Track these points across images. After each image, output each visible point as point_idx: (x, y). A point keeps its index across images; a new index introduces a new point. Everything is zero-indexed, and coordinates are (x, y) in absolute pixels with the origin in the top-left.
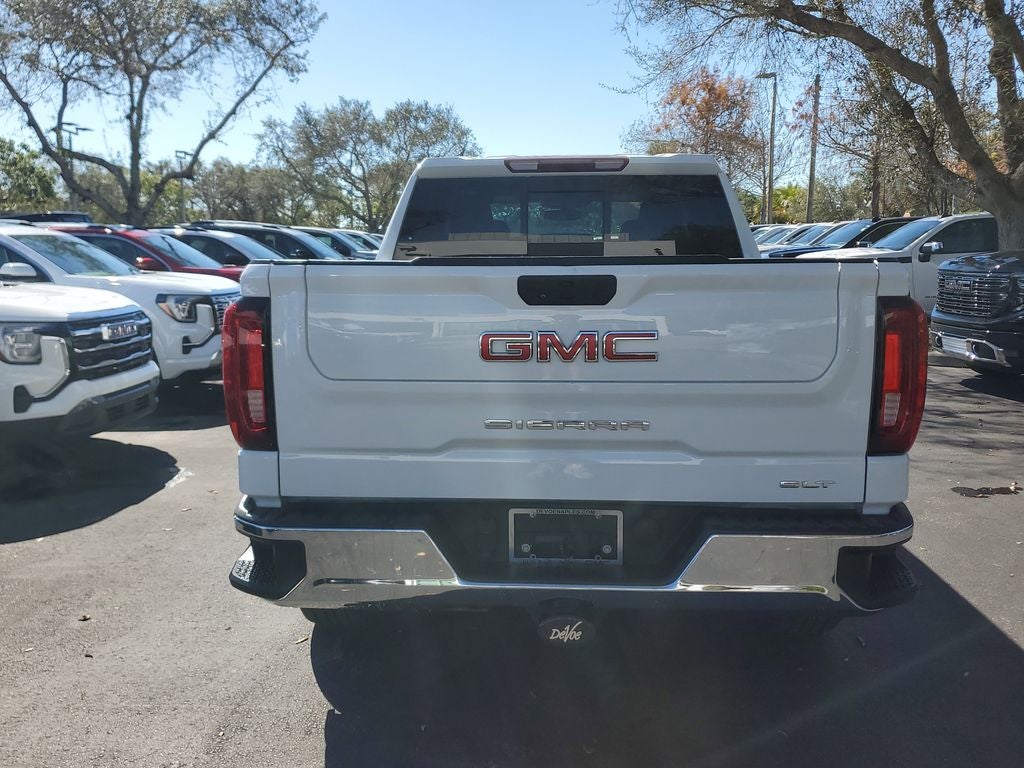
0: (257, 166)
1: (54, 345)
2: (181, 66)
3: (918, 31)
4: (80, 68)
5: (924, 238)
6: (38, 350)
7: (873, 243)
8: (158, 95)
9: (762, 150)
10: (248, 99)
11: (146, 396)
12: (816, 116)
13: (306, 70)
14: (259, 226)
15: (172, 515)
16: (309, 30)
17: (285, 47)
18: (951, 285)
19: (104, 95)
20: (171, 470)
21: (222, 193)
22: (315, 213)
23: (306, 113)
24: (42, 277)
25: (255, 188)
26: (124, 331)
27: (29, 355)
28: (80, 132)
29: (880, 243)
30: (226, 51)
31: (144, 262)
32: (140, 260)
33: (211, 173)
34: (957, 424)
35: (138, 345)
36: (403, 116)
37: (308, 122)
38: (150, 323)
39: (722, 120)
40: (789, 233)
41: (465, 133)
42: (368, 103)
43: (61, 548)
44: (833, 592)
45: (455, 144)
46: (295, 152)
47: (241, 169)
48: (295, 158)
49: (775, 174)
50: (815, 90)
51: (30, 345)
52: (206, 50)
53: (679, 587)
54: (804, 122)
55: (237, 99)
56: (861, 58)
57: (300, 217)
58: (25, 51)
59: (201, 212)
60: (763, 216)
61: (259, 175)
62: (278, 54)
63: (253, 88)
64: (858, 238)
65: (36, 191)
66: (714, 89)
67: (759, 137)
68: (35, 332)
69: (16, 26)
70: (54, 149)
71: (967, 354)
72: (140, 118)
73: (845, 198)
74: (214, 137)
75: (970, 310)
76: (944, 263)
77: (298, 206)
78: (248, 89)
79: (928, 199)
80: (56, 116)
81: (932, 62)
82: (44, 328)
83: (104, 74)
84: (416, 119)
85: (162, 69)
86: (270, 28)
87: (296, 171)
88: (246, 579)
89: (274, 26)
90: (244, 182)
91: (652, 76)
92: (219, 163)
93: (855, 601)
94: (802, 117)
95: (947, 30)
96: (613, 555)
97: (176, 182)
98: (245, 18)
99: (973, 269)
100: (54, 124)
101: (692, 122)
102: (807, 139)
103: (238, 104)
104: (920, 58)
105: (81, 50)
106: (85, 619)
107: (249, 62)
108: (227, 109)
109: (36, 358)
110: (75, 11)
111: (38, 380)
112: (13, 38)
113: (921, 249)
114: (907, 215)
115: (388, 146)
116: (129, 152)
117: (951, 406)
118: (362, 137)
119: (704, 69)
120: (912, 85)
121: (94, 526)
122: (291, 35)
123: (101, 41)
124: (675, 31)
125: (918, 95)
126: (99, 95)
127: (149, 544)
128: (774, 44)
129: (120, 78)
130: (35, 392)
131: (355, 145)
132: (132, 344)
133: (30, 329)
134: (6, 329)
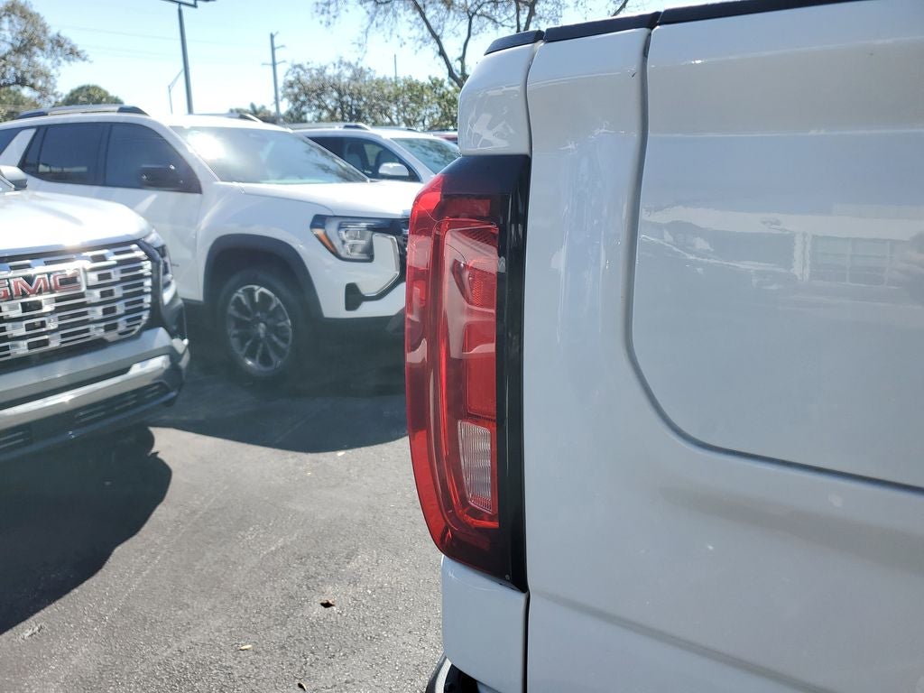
1: (385, 243)
4: (482, 4)
6: (370, 248)
19: (500, 28)
24: (411, 177)
27: (362, 253)
51: (363, 242)
68: (369, 228)
70: (459, 76)
80: (462, 46)
82: (379, 225)
83: (501, 8)
100: (459, 54)
106: (327, 605)
109: (369, 255)
111: (369, 278)
130: (367, 290)
133: (364, 225)
134: (340, 224)
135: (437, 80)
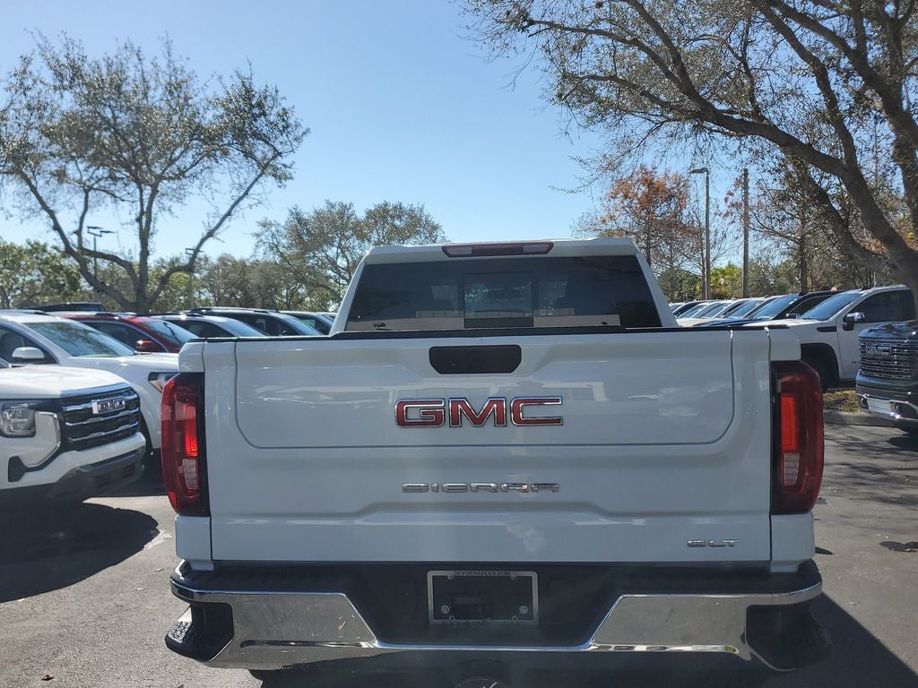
0: (257, 260)
1: (47, 420)
2: (184, 177)
3: (827, 129)
4: (100, 180)
5: (846, 310)
6: (33, 425)
7: (801, 314)
8: (166, 201)
9: (699, 236)
10: (241, 202)
11: (133, 465)
12: (746, 204)
13: (291, 178)
14: (251, 311)
15: (146, 575)
16: (295, 143)
17: (274, 158)
18: (871, 352)
19: (120, 202)
20: (152, 532)
21: (226, 284)
22: (308, 299)
23: (297, 214)
24: (49, 359)
25: (255, 279)
26: (113, 406)
27: (24, 429)
28: (104, 234)
29: (808, 314)
30: (223, 162)
31: (143, 345)
32: (141, 342)
33: (216, 268)
34: (885, 480)
35: (126, 418)
36: (381, 215)
37: (300, 220)
38: (138, 398)
39: (661, 210)
40: (725, 308)
41: (435, 228)
42: (351, 204)
43: (39, 609)
44: (743, 651)
45: (426, 238)
46: (289, 248)
47: (243, 263)
48: (288, 252)
49: (712, 257)
50: (743, 182)
51: (26, 420)
52: (206, 162)
53: (592, 646)
54: (734, 210)
55: (232, 203)
56: (778, 152)
57: (294, 302)
58: (54, 168)
59: (207, 300)
60: (703, 292)
61: (259, 268)
62: (268, 163)
63: (246, 193)
64: (787, 310)
65: (64, 285)
66: (654, 184)
67: (696, 224)
68: (30, 408)
69: (47, 148)
70: (75, 250)
71: (892, 414)
72: (149, 221)
73: (777, 275)
74: (212, 236)
75: (892, 373)
76: (864, 331)
77: (293, 294)
78: (242, 194)
79: (854, 274)
80: (78, 220)
81: (841, 155)
82: (39, 405)
83: (120, 184)
84: (392, 217)
85: (169, 179)
86: (261, 142)
87: (289, 264)
88: (179, 640)
89: (263, 140)
90: (245, 274)
91: (594, 177)
92: (224, 258)
93: (767, 661)
94: (733, 205)
95: (853, 127)
96: (529, 616)
97: (185, 275)
98: (240, 135)
99: (891, 336)
100: (76, 227)
101: (634, 213)
102: (739, 224)
103: (233, 207)
104: (831, 150)
105: (102, 164)
106: (48, 678)
107: (242, 171)
108: (224, 211)
109: (31, 431)
110: (97, 133)
111: (31, 451)
112: (45, 157)
113: (845, 319)
114: (834, 289)
115: (369, 241)
116: (139, 249)
117: (881, 463)
118: (346, 234)
119: (642, 167)
120: (826, 174)
121: (73, 587)
122: (279, 147)
123: (118, 157)
124: (612, 135)
125: (832, 184)
126: (115, 201)
127: (119, 603)
128: (701, 144)
129: (133, 187)
130: (28, 463)
131: (341, 240)
132: (120, 417)
133: (26, 405)
134: (4, 406)
135: (37, 244)
